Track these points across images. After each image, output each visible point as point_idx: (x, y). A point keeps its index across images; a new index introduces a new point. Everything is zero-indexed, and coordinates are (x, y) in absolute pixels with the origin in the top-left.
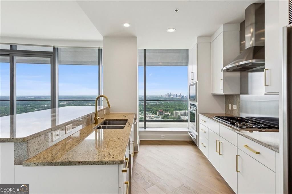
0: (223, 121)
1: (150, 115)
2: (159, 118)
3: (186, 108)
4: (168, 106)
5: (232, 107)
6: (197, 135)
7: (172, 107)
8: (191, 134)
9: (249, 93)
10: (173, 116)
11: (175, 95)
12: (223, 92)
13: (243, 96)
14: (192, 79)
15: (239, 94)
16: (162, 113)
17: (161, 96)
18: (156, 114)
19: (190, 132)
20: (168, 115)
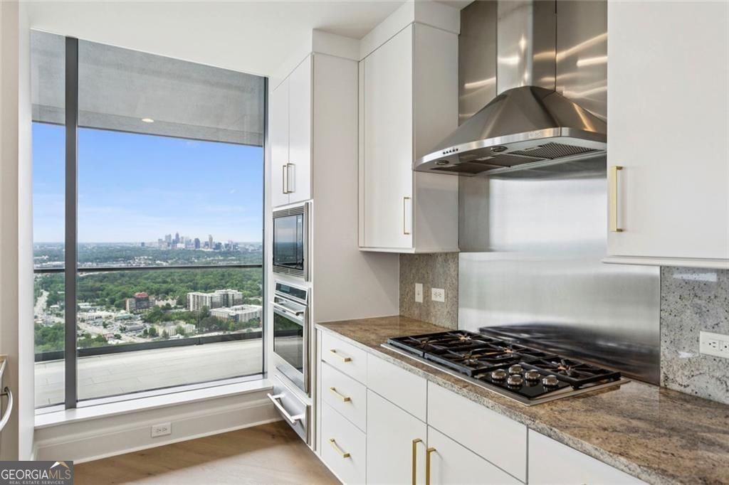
0: (429, 359)
1: (99, 313)
2: (135, 319)
3: (226, 283)
4: (167, 277)
5: (427, 295)
6: (308, 408)
7: (182, 281)
8: (279, 399)
9: (493, 248)
10: (184, 310)
11: (193, 240)
12: (411, 246)
13: (468, 260)
14: (289, 192)
15: (454, 251)
16: (145, 304)
17: (143, 244)
18: (121, 306)
19: (273, 391)
20: (168, 307)
